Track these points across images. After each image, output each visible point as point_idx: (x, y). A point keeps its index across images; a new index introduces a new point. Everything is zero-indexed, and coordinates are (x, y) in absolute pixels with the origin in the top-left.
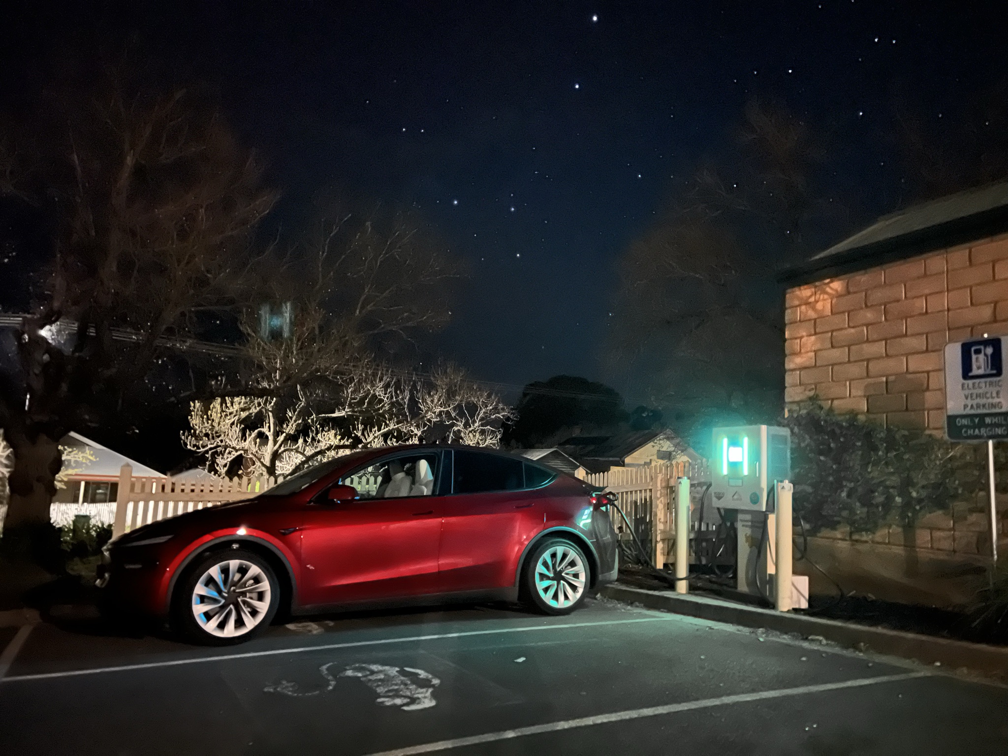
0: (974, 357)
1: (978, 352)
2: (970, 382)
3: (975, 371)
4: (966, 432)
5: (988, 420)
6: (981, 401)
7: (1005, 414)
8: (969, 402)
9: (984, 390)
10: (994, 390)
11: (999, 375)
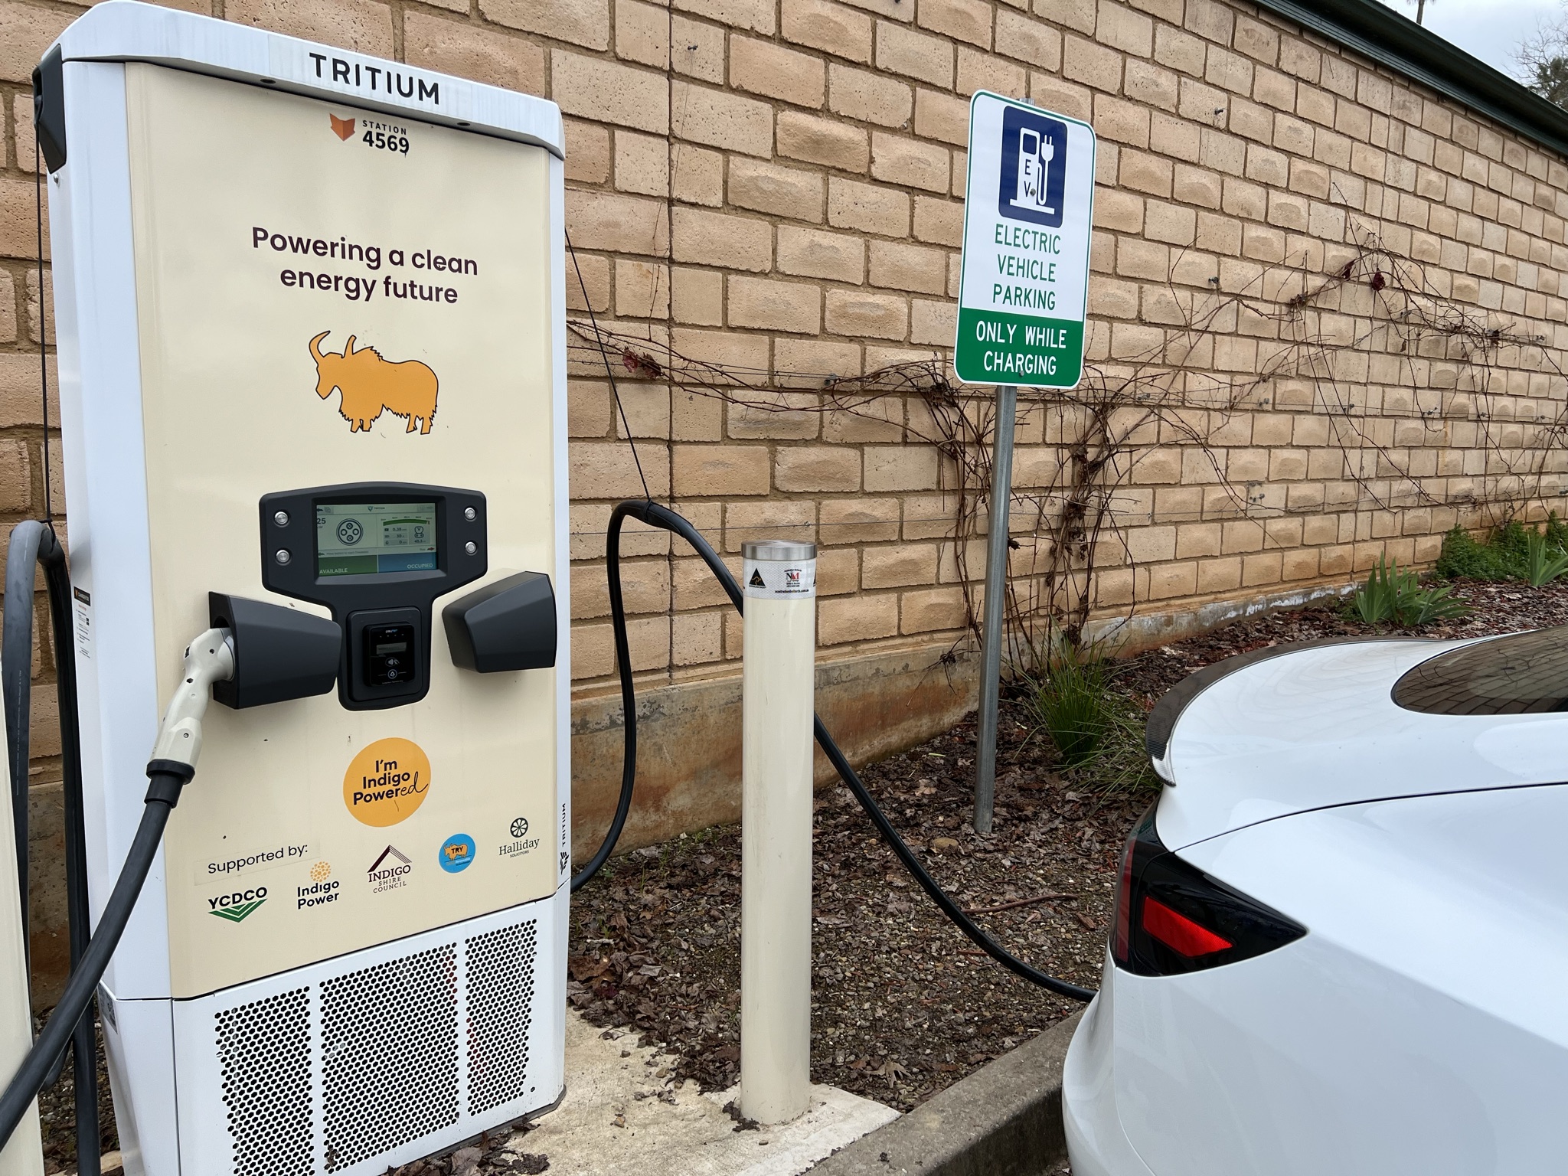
0: (1023, 156)
1: (1030, 146)
2: (1012, 223)
3: (1022, 201)
4: (991, 361)
5: (1030, 335)
6: (1026, 283)
7: (1056, 324)
8: (1005, 281)
9: (1030, 255)
10: (1046, 258)
11: (1056, 220)
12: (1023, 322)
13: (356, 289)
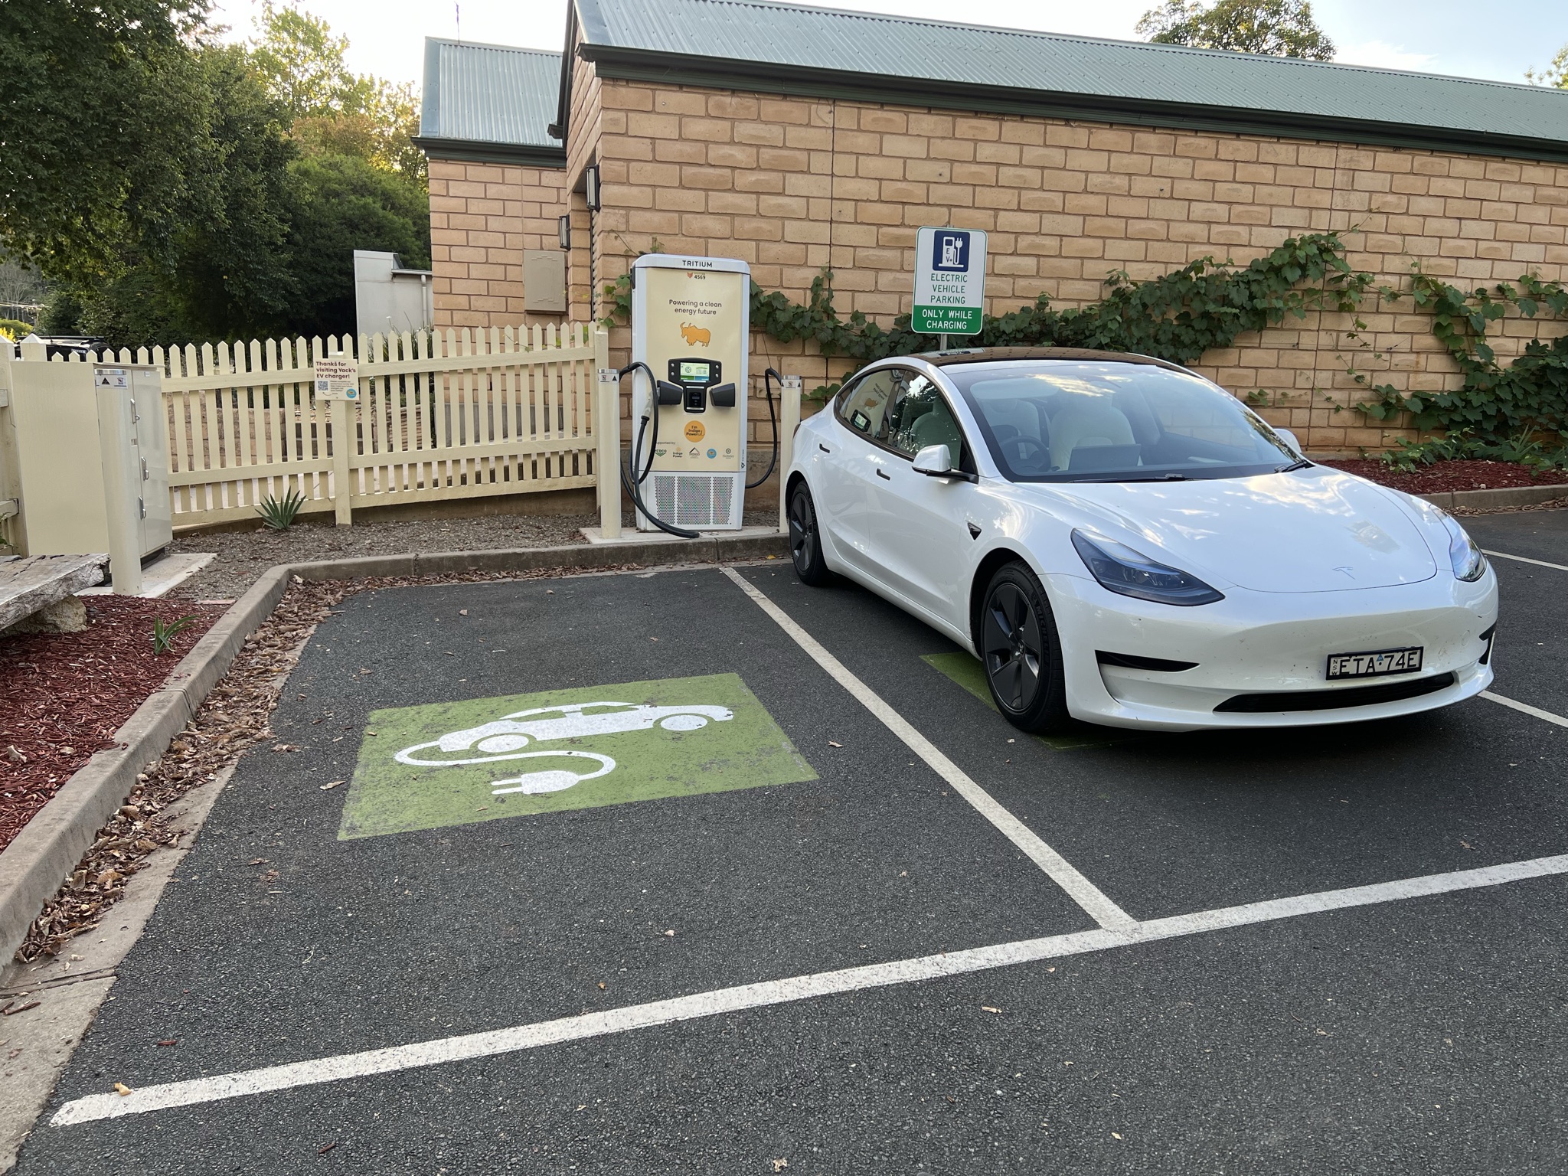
0: (945, 247)
1: (949, 243)
2: (940, 273)
3: (945, 264)
4: (930, 324)
5: (951, 314)
6: (947, 294)
7: (966, 310)
8: (937, 294)
9: (951, 284)
10: (959, 284)
11: (965, 269)
12: (947, 309)
13: (692, 312)
